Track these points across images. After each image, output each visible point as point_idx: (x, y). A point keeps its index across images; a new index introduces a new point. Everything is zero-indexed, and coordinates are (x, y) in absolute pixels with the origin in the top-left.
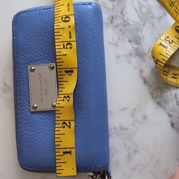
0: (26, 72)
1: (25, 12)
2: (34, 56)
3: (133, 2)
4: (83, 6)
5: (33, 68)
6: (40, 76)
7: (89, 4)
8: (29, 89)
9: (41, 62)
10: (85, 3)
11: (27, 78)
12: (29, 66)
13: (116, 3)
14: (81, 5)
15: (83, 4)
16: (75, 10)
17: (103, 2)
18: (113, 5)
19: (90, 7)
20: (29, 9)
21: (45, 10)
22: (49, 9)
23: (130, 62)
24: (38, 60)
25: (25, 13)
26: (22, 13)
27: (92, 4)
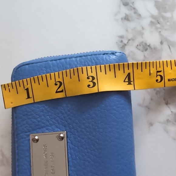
0: (27, 142)
1: (28, 64)
2: (39, 122)
3: (171, 51)
4: (104, 56)
5: (36, 137)
6: (45, 148)
7: (113, 54)
8: (30, 165)
9: (47, 129)
10: (107, 53)
11: (29, 150)
12: (31, 135)
13: (148, 54)
14: (101, 56)
15: (104, 54)
16: (93, 61)
17: (131, 51)
18: (144, 56)
19: (113, 57)
20: (33, 60)
21: (54, 62)
22: (59, 60)
23: (167, 132)
24: (43, 127)
25: (27, 66)
26: (24, 65)
27: (116, 54)
